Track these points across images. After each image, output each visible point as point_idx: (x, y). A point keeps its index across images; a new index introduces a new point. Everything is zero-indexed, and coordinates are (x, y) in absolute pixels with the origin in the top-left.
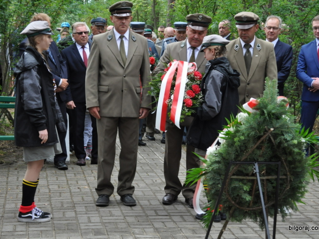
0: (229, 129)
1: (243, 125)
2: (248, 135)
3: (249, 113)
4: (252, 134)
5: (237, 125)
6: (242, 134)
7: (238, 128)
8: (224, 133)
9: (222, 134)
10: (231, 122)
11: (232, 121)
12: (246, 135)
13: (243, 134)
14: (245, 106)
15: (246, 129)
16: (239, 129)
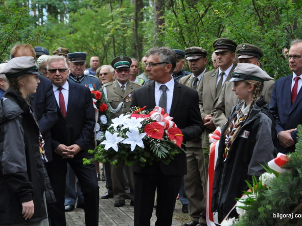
0: (250, 196)
1: (269, 190)
2: (277, 204)
3: (276, 173)
4: (282, 203)
5: (260, 190)
6: (268, 202)
7: (263, 194)
8: (244, 201)
9: (241, 202)
10: (253, 186)
11: (254, 184)
12: (274, 203)
13: (270, 203)
14: (271, 163)
15: (273, 195)
16: (265, 195)
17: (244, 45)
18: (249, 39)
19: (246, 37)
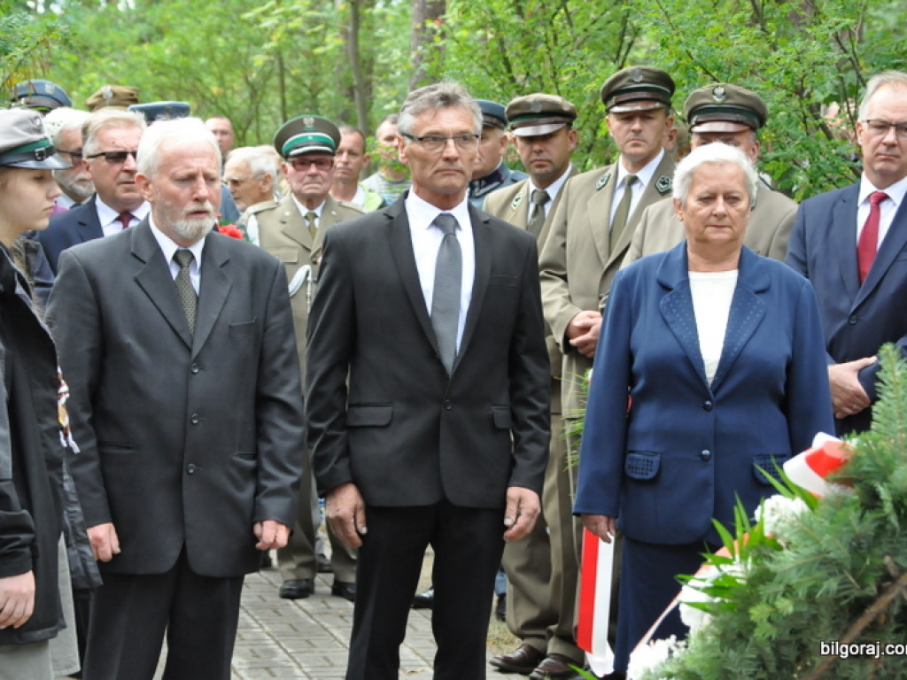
0: (726, 568)
1: (786, 552)
2: (810, 597)
3: (810, 500)
4: (827, 592)
5: (758, 550)
6: (781, 588)
7: (768, 564)
10: (734, 537)
11: (739, 533)
12: (801, 593)
13: (789, 591)
14: (796, 468)
15: (799, 568)
16: (772, 567)
17: (720, 91)
18: (719, 69)
19: (709, 65)
